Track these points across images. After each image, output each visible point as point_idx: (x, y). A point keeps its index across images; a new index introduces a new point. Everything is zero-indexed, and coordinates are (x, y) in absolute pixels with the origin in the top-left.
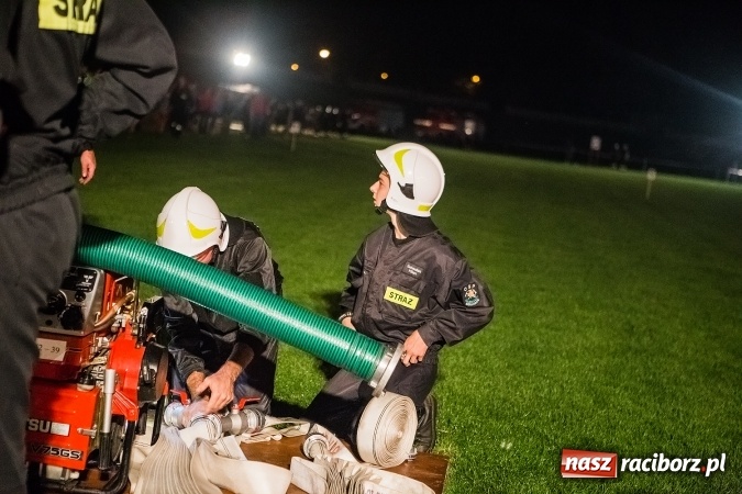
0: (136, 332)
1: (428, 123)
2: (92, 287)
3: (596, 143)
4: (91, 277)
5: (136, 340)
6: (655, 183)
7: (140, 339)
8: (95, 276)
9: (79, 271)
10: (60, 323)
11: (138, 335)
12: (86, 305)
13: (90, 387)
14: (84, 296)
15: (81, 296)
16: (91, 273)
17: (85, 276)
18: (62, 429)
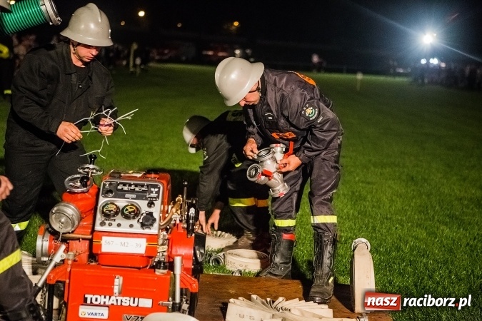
0: (185, 226)
1: (210, 53)
2: (158, 197)
3: (315, 59)
4: (157, 190)
5: (186, 232)
6: (362, 81)
7: (190, 230)
8: (159, 188)
9: (148, 186)
10: (139, 225)
11: (187, 228)
12: (156, 211)
13: (165, 271)
14: (153, 204)
15: (151, 204)
16: (155, 186)
17: (152, 189)
18: (146, 303)
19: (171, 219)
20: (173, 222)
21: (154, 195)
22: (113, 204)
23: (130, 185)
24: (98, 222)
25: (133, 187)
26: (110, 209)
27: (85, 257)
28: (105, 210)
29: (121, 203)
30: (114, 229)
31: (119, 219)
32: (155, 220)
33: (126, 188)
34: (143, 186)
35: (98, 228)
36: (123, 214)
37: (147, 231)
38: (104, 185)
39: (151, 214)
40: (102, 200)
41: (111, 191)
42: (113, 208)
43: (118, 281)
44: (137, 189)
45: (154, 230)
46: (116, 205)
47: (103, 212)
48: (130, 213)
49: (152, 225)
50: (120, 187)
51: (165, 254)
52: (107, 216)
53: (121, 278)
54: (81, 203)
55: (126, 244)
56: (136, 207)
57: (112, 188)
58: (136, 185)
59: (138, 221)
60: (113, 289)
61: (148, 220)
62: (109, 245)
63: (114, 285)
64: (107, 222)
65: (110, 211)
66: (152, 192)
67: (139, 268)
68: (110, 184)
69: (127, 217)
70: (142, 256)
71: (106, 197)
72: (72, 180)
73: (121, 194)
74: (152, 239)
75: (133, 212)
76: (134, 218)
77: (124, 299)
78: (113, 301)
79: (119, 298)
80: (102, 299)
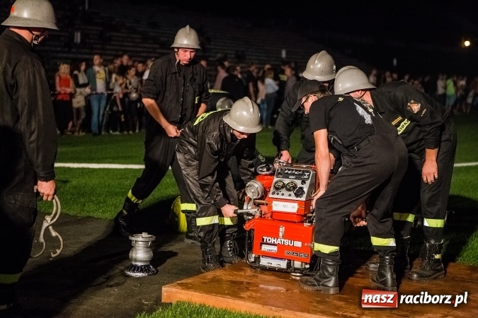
2: (308, 178)
4: (308, 174)
8: (310, 173)
9: (303, 171)
10: (294, 195)
12: (306, 187)
13: (309, 224)
14: (305, 183)
15: (303, 182)
16: (308, 172)
17: (306, 173)
18: (298, 244)
21: (305, 177)
22: (282, 182)
23: (293, 170)
24: (271, 192)
25: (294, 172)
28: (276, 185)
29: (286, 181)
30: (279, 196)
31: (284, 191)
32: (304, 192)
34: (300, 171)
35: (270, 195)
36: (286, 188)
37: (299, 199)
38: (278, 170)
39: (301, 188)
40: (275, 179)
41: (279, 173)
42: (281, 184)
43: (282, 229)
44: (296, 173)
45: (303, 198)
47: (275, 187)
48: (290, 187)
49: (302, 195)
50: (286, 172)
52: (277, 189)
53: (284, 228)
54: (264, 182)
55: (286, 206)
56: (295, 184)
57: (282, 172)
58: (296, 171)
59: (294, 192)
60: (279, 234)
61: (299, 192)
62: (278, 207)
63: (279, 231)
64: (276, 193)
65: (279, 186)
66: (305, 175)
67: (295, 222)
69: (289, 190)
70: (293, 214)
71: (278, 177)
72: (261, 168)
73: (287, 176)
74: (300, 203)
75: (292, 187)
76: (292, 190)
77: (285, 241)
78: (278, 241)
79: (283, 240)
80: (272, 240)
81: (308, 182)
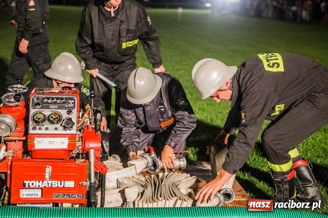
0: (94, 126)
2: (74, 106)
4: (73, 101)
5: (94, 130)
7: (97, 129)
8: (75, 100)
9: (66, 99)
10: (62, 128)
11: (95, 128)
12: (74, 117)
13: (83, 160)
14: (71, 111)
15: (69, 112)
16: (72, 99)
17: (70, 101)
18: (70, 184)
19: (84, 123)
20: (85, 124)
21: (70, 105)
22: (41, 113)
23: (53, 99)
24: (31, 127)
25: (55, 100)
26: (39, 117)
27: (20, 153)
28: (35, 118)
29: (47, 112)
30: (43, 131)
31: (46, 124)
32: (74, 123)
33: (50, 101)
34: (62, 99)
35: (31, 131)
36: (49, 120)
37: (68, 132)
38: (33, 100)
39: (70, 119)
40: (32, 111)
41: (38, 104)
42: (41, 116)
43: (48, 170)
44: (58, 101)
45: (73, 131)
46: (43, 114)
47: (34, 120)
48: (54, 119)
49: (71, 127)
50: (45, 101)
51: (80, 148)
52: (37, 122)
53: (51, 167)
54: (15, 114)
55: (53, 142)
56: (59, 115)
57: (39, 102)
58: (57, 99)
59: (61, 125)
60: (45, 175)
61: (69, 124)
62: (40, 144)
63: (45, 173)
64: (38, 127)
65: (39, 119)
66: (70, 103)
67: (63, 159)
68: (38, 98)
69: (52, 123)
70: (65, 150)
71: (35, 108)
72: (7, 97)
73: (46, 106)
74: (72, 137)
75: (57, 118)
76: (57, 123)
77: (53, 182)
78: (45, 184)
79: (50, 182)
80: (37, 184)
81: (75, 111)
